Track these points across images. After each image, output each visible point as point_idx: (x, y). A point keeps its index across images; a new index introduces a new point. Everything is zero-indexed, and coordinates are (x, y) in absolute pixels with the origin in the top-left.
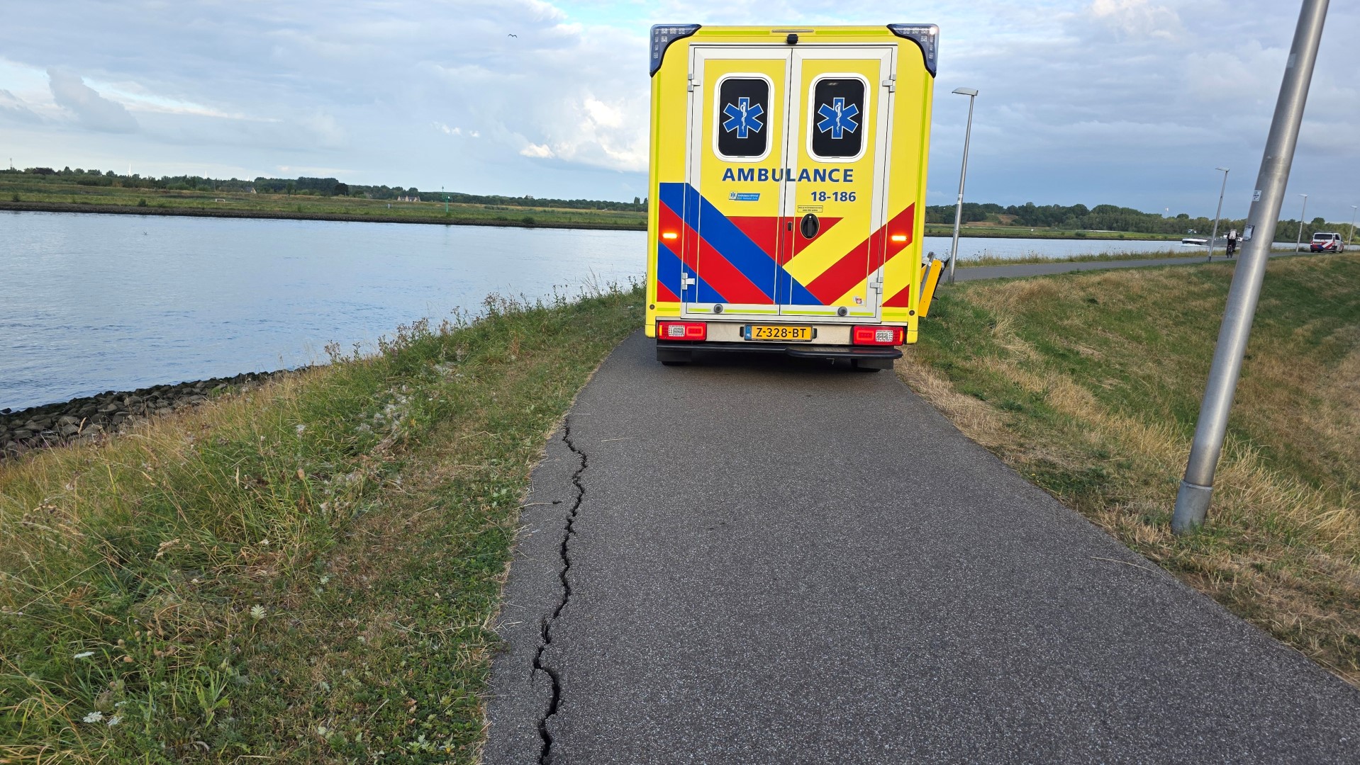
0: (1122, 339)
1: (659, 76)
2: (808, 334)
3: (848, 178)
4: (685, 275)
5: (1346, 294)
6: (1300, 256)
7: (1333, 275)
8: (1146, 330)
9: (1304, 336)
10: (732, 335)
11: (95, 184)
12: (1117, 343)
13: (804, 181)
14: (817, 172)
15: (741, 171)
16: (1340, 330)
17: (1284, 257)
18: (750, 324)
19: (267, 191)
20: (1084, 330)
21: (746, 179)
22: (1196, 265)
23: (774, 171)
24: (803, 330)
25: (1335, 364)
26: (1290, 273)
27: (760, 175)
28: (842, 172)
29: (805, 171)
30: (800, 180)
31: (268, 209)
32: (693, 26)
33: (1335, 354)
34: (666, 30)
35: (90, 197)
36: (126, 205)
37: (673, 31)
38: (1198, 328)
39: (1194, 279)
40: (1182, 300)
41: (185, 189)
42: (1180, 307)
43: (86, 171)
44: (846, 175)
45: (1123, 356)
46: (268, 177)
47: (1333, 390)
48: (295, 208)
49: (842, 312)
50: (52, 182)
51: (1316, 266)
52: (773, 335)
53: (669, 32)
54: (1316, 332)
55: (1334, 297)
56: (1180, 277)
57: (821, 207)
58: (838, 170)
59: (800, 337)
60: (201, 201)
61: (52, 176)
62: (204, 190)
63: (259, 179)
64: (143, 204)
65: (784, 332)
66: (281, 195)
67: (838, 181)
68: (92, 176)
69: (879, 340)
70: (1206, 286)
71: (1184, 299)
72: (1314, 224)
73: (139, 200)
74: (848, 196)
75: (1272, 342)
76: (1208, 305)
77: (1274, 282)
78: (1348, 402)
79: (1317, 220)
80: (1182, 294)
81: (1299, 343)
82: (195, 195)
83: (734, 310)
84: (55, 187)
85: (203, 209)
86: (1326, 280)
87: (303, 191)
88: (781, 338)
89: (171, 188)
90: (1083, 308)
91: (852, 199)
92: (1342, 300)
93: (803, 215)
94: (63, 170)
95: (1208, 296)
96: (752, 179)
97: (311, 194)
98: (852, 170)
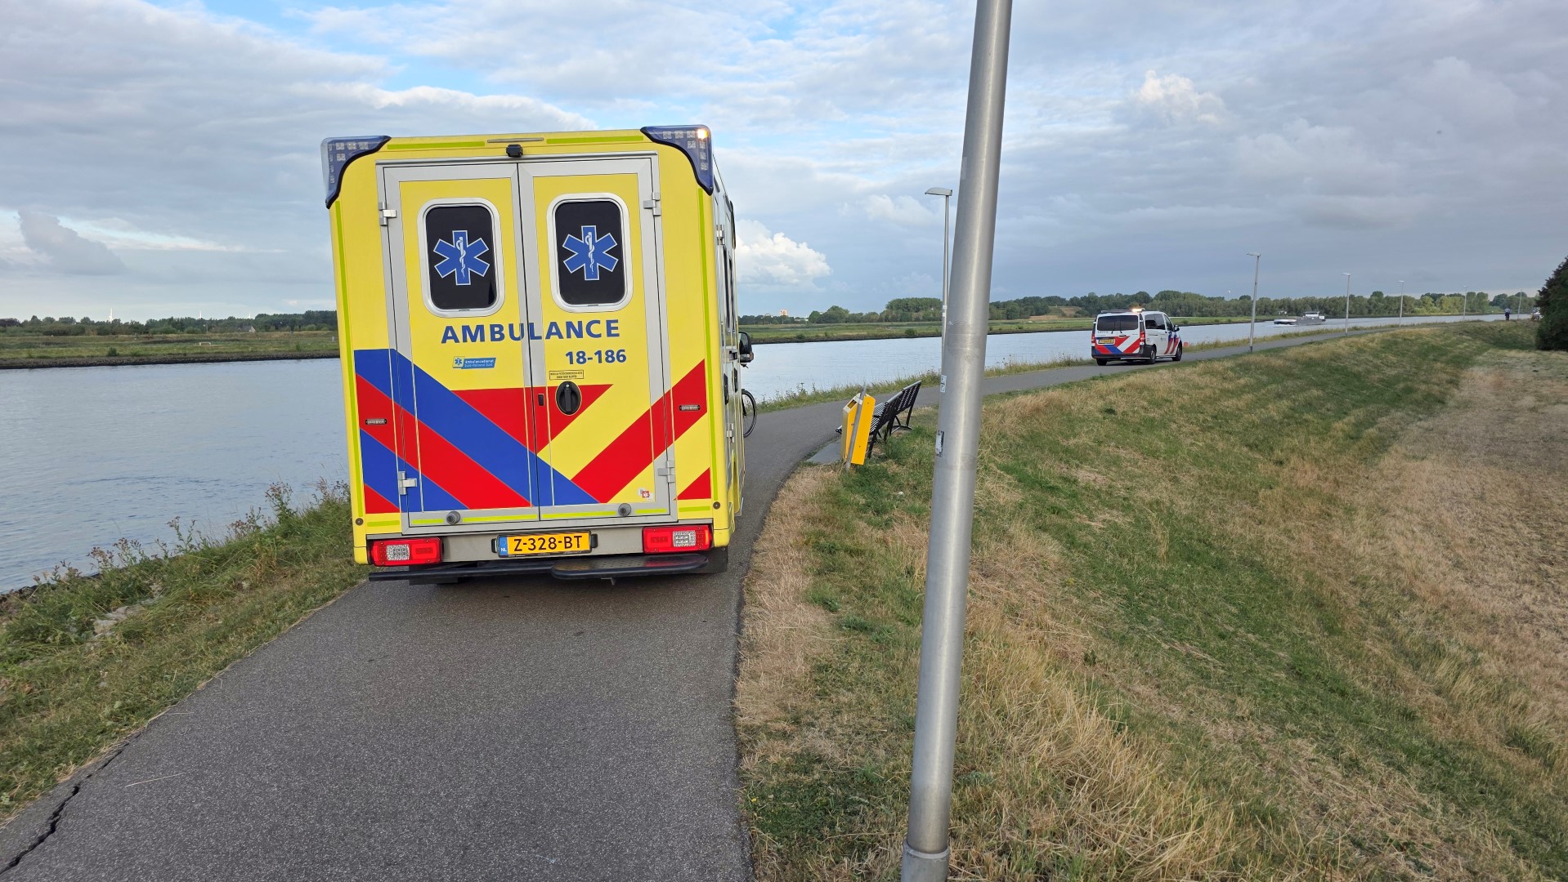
0: (1137, 456)
1: (338, 208)
2: (585, 544)
3: (613, 332)
4: (401, 475)
5: (1395, 376)
6: (1351, 336)
7: (1383, 355)
8: (1167, 441)
9: (1343, 431)
10: (480, 551)
11: (65, 333)
12: (1129, 461)
13: (554, 338)
14: (569, 325)
15: (466, 329)
16: (1384, 419)
17: (1332, 340)
18: (504, 535)
19: (267, 329)
20: (1092, 448)
21: (474, 339)
22: (1235, 356)
23: (511, 326)
24: (578, 537)
25: (1376, 460)
26: (1336, 357)
27: (493, 333)
28: (604, 325)
29: (554, 324)
30: (548, 337)
31: (261, 350)
32: (380, 138)
33: (1377, 448)
34: (342, 144)
35: (49, 350)
36: (92, 357)
37: (352, 146)
38: (1227, 432)
39: (1231, 374)
40: (1213, 400)
41: (172, 332)
42: (1209, 409)
43: (57, 319)
44: (609, 329)
45: (1132, 477)
46: (271, 314)
47: (1371, 494)
48: (293, 346)
49: (624, 511)
50: (13, 335)
51: (1366, 346)
52: (538, 547)
53: (346, 147)
54: (1360, 425)
55: (1381, 381)
56: (1212, 373)
57: (582, 372)
58: (598, 322)
59: (574, 548)
60: (183, 345)
61: (14, 328)
62: (193, 332)
63: (260, 316)
64: (113, 353)
65: (552, 542)
66: (283, 333)
67: (599, 336)
68: (62, 325)
69: (677, 544)
70: (1242, 381)
71: (1215, 399)
72: (1374, 298)
73: (108, 349)
74: (615, 356)
75: (1307, 441)
76: (1241, 404)
77: (1318, 369)
78: (1386, 508)
79: (1375, 294)
80: (1214, 393)
81: (1337, 440)
82: (183, 338)
83: (476, 518)
84: (17, 340)
85: (185, 354)
86: (1375, 361)
87: (309, 326)
88: (549, 550)
89: (154, 333)
90: (1097, 421)
91: (621, 358)
92: (1389, 383)
93: (558, 383)
94: (29, 319)
95: (1243, 392)
96: (482, 339)
97: (317, 330)
98: (616, 321)
